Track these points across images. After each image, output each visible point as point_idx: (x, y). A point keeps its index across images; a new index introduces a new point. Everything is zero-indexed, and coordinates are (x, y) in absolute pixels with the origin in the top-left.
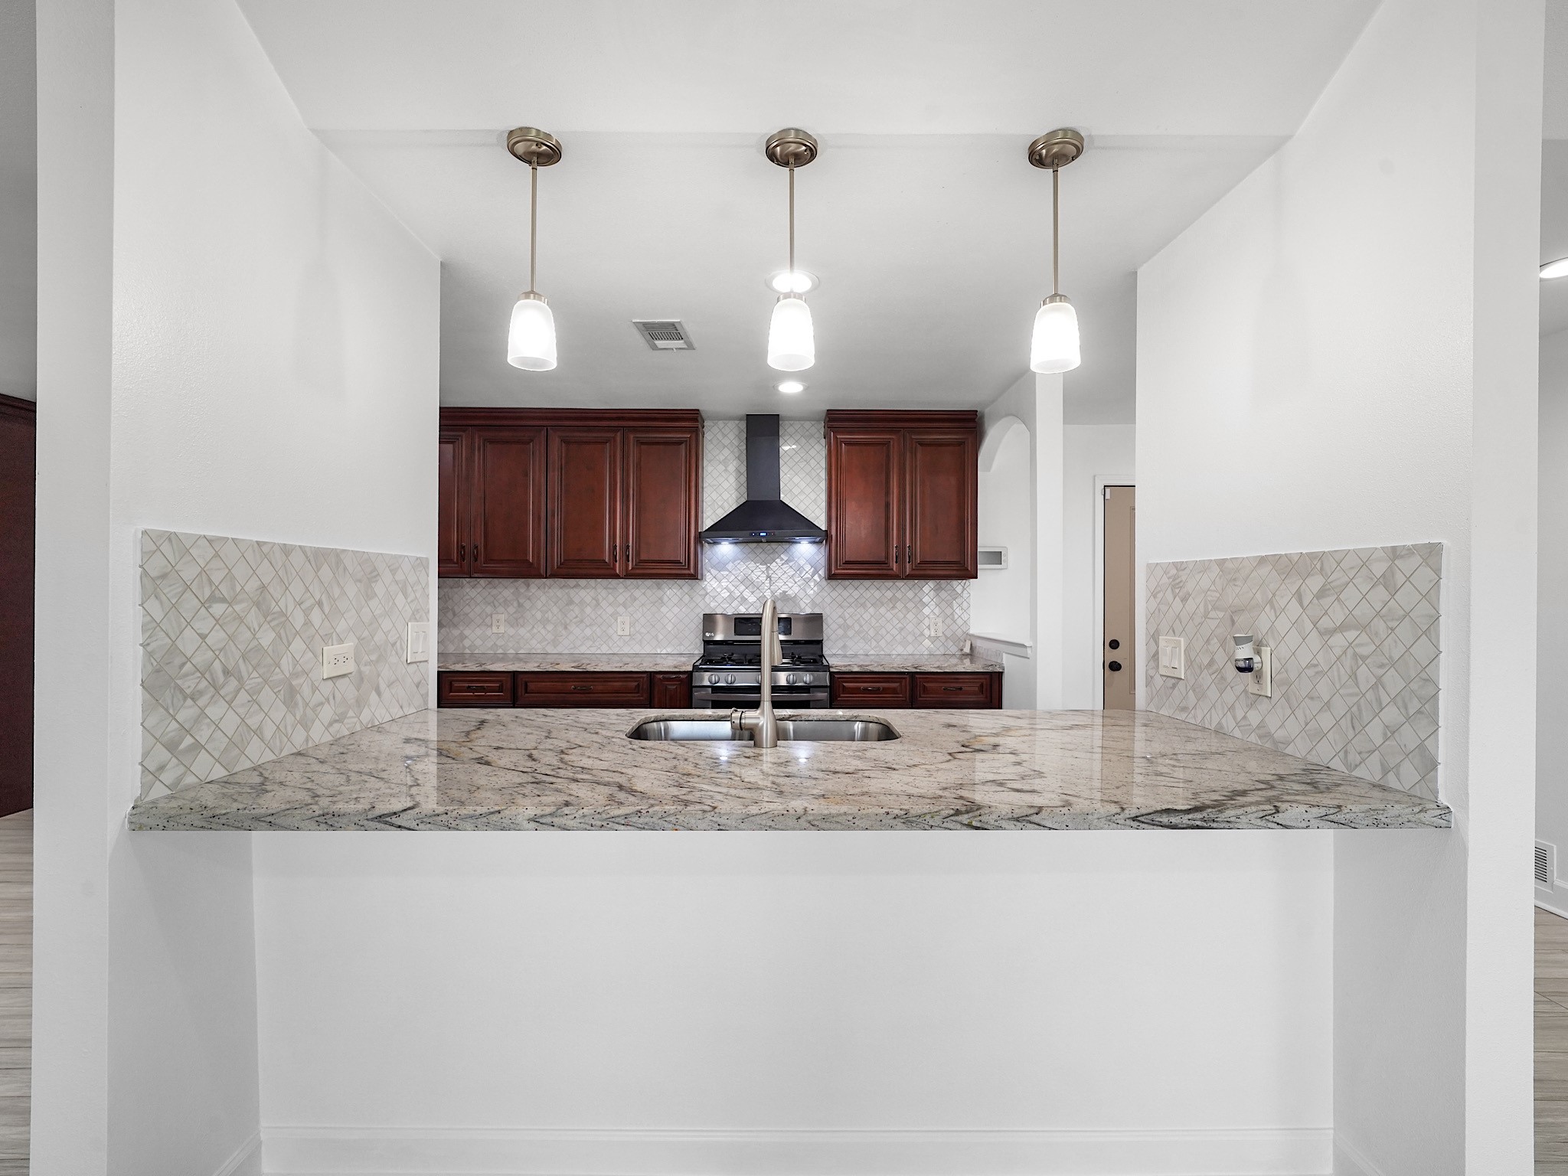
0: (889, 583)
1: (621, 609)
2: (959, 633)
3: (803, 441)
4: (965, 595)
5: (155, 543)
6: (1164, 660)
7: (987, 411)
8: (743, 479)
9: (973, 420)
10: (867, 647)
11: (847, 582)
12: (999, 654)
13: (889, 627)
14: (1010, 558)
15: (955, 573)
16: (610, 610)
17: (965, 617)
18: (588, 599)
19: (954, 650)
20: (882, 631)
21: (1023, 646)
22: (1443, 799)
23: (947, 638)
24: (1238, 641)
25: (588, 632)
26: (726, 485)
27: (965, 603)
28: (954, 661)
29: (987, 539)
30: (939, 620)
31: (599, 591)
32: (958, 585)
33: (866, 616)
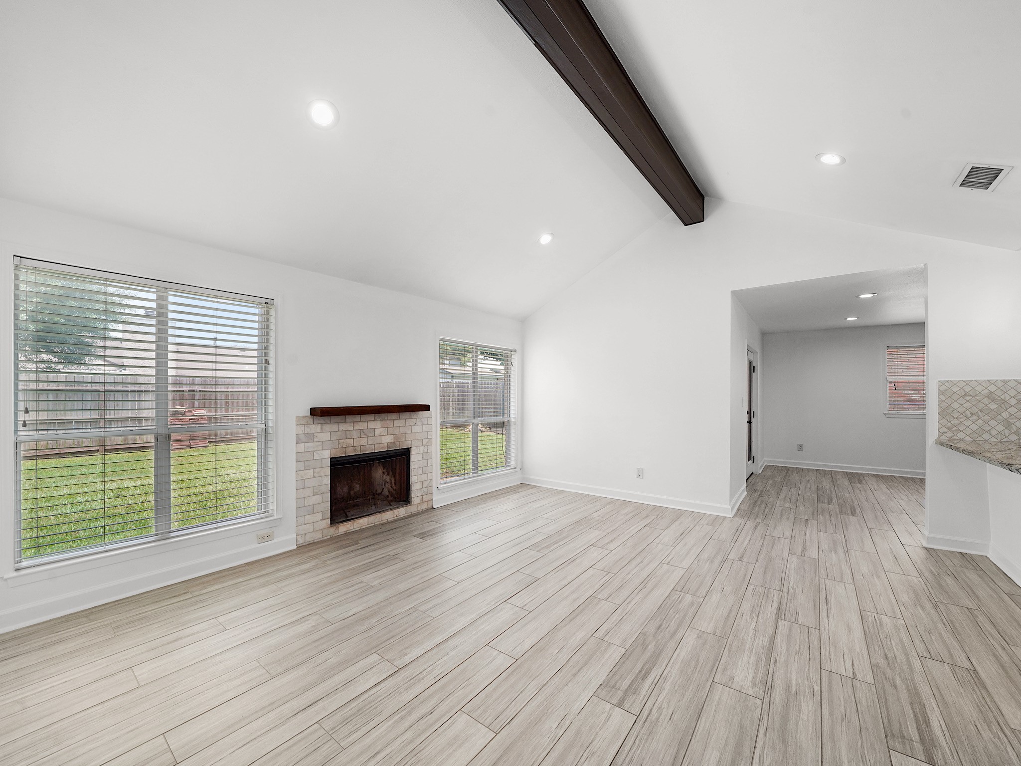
5: (942, 383)
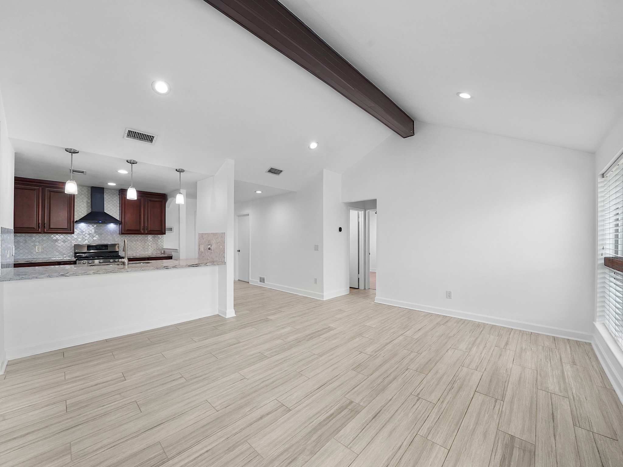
0: (140, 235)
1: (37, 244)
2: (161, 248)
3: (111, 195)
4: (162, 238)
6: (201, 249)
7: (168, 194)
8: (90, 204)
9: (164, 196)
10: (133, 253)
11: (126, 235)
12: (171, 252)
13: (140, 247)
14: (175, 230)
15: (159, 233)
16: (32, 244)
17: (162, 244)
18: (21, 240)
19: (159, 252)
20: (138, 248)
21: (177, 250)
22: (225, 261)
23: (157, 249)
24: (208, 245)
25: (21, 251)
26: (83, 206)
27: (162, 241)
28: (159, 255)
29: (168, 225)
30: (155, 245)
31: (27, 238)
32: (160, 236)
33: (133, 244)
